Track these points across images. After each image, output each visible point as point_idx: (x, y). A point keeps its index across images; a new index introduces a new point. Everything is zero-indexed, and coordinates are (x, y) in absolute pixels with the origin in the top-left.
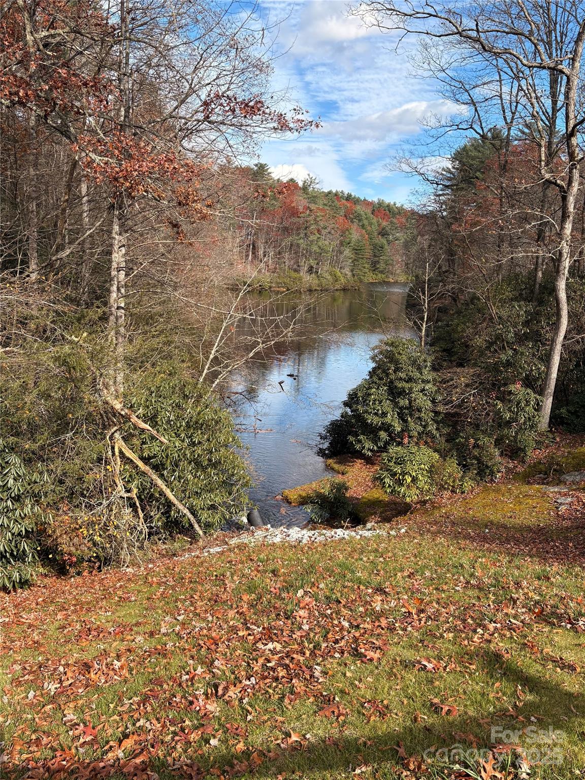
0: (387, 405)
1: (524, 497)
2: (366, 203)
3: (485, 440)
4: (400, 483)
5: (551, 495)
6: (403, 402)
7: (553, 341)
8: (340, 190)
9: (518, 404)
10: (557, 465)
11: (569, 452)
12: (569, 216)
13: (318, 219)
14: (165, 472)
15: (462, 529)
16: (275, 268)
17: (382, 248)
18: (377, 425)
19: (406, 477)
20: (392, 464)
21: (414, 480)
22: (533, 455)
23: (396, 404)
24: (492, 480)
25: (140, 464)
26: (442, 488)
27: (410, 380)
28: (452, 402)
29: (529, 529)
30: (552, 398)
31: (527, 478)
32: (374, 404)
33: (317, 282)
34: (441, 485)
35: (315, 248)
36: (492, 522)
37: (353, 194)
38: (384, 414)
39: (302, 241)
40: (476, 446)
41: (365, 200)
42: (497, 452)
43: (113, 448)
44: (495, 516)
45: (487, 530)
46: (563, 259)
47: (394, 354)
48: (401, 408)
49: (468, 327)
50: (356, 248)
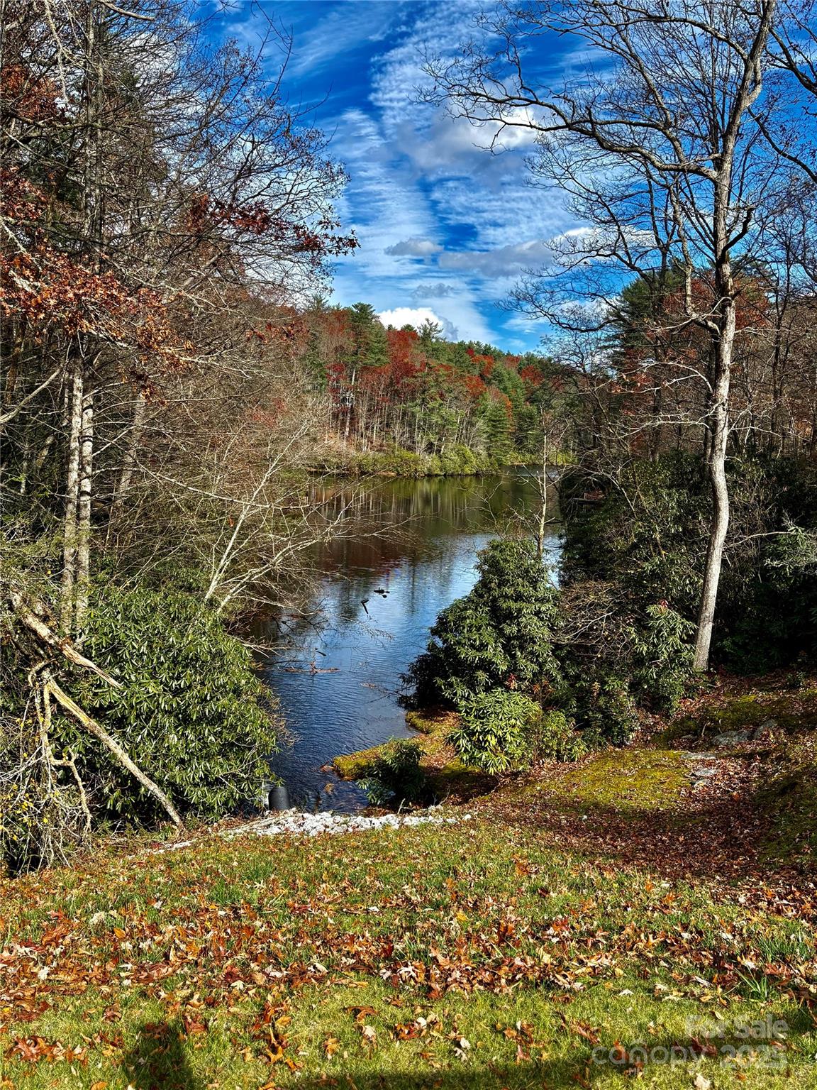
0: (488, 635)
1: (653, 767)
2: (510, 358)
3: (613, 683)
4: (481, 746)
5: (690, 765)
6: (511, 629)
7: (710, 543)
8: (474, 341)
9: (660, 631)
10: (711, 720)
11: (729, 703)
12: (724, 371)
13: (440, 380)
14: (129, 730)
15: (553, 815)
16: (381, 445)
17: (531, 419)
18: (473, 662)
19: (489, 737)
20: (471, 718)
21: (501, 741)
22: (680, 706)
23: (501, 633)
24: (623, 743)
25: (83, 717)
26: (542, 754)
27: (519, 597)
28: (575, 629)
29: (643, 815)
30: (711, 624)
31: (668, 741)
32: (470, 631)
33: (439, 464)
34: (541, 749)
35: (435, 419)
36: (596, 805)
37: (493, 346)
38: (483, 647)
39: (418, 408)
40: (602, 693)
41: (508, 354)
42: (630, 703)
43: (42, 693)
44: (603, 795)
45: (585, 817)
46: (719, 429)
47: (498, 562)
48: (509, 639)
49: (609, 525)
50: (493, 418)
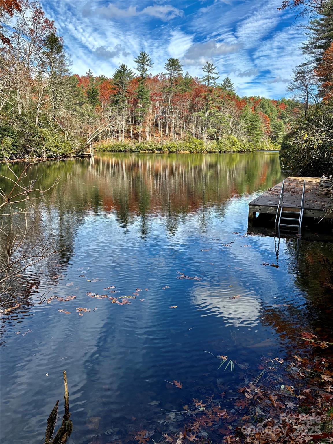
17: (280, 126)
33: (217, 146)
50: (251, 120)
